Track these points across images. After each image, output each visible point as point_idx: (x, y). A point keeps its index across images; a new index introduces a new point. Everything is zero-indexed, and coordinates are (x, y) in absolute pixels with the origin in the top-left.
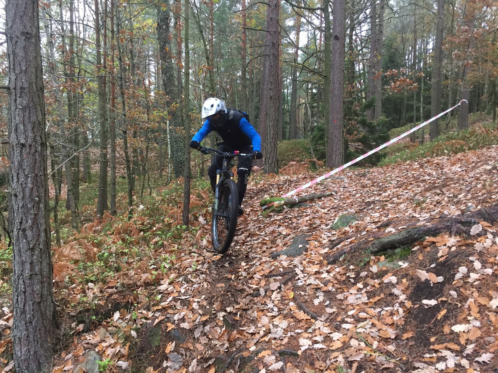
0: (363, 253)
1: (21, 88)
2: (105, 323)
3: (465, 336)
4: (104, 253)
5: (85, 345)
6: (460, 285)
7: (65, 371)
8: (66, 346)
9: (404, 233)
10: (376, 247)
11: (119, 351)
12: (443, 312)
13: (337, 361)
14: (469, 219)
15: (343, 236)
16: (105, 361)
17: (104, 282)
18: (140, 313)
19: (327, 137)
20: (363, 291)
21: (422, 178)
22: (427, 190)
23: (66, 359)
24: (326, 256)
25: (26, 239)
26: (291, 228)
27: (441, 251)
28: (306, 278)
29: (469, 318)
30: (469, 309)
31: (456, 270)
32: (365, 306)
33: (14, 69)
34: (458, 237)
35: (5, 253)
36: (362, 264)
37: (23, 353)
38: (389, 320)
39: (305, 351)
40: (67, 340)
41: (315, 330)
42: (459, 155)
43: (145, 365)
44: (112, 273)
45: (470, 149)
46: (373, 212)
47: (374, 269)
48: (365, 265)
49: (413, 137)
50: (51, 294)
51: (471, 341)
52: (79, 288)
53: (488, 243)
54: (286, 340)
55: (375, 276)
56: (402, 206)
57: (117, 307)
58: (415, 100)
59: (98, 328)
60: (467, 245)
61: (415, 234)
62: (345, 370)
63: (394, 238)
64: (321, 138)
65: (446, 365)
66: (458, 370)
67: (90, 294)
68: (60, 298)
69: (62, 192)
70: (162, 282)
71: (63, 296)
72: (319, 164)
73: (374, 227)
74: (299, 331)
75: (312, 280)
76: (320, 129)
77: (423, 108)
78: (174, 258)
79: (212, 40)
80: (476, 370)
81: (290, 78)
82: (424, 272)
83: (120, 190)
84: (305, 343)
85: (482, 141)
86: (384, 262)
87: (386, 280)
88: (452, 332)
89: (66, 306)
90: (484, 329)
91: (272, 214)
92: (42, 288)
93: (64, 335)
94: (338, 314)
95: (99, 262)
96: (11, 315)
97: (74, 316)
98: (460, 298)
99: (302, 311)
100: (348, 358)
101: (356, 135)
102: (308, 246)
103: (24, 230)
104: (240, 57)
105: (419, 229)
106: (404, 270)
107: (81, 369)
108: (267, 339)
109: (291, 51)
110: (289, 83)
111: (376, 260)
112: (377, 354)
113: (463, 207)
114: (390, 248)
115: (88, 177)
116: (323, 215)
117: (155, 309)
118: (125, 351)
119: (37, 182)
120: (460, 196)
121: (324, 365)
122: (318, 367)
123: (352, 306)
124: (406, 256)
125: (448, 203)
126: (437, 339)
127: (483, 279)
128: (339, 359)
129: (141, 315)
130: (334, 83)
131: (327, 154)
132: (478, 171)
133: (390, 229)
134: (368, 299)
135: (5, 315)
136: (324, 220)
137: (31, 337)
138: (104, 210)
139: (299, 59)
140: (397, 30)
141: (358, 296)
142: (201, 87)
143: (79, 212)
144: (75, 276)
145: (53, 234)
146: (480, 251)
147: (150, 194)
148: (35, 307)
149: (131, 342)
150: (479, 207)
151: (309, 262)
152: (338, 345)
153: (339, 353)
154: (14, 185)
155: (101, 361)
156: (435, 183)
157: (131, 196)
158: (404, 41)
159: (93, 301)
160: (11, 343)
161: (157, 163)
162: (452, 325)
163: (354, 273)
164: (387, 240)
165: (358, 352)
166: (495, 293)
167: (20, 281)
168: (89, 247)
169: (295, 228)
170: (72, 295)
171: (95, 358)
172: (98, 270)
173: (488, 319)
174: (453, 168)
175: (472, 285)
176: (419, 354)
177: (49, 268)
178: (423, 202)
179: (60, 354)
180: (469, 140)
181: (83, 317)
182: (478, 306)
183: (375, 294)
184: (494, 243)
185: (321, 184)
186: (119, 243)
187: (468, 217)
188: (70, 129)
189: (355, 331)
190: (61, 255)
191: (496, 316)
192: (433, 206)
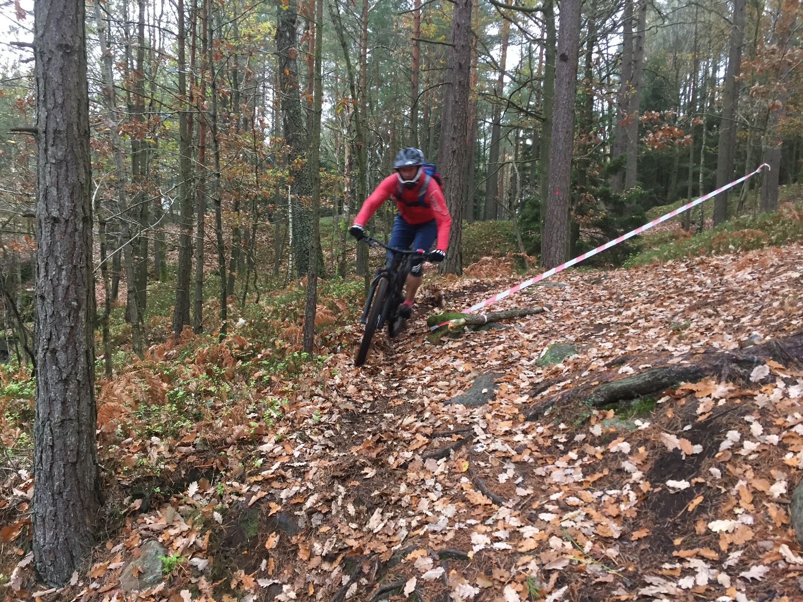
0: (580, 404)
1: (55, 131)
2: (175, 499)
3: (729, 539)
4: (177, 392)
5: (143, 532)
6: (727, 459)
7: (111, 570)
8: (114, 532)
9: (646, 376)
10: (602, 396)
11: (195, 543)
12: (698, 500)
13: (527, 569)
14: (750, 357)
15: (553, 377)
16: (173, 557)
17: (176, 436)
18: (229, 485)
19: (544, 219)
20: (577, 464)
21: (688, 289)
22: (693, 308)
23: (112, 551)
24: (524, 407)
25: (56, 365)
26: (473, 362)
27: (702, 406)
28: (489, 441)
29: (737, 511)
30: (738, 497)
31: (722, 436)
32: (579, 487)
33: (45, 101)
34: (731, 383)
35: (26, 387)
36: (578, 422)
37: (47, 539)
38: (613, 510)
39: (479, 553)
40: (115, 523)
41: (497, 521)
42: (751, 254)
43: (233, 565)
44: (188, 422)
45: (771, 244)
46: (604, 340)
47: (597, 430)
48: (583, 423)
49: (686, 220)
50: (93, 451)
51: (737, 545)
52: (137, 444)
53: (776, 394)
54: (451, 535)
55: (597, 441)
56: (651, 333)
57: (194, 475)
58: (691, 161)
59: (163, 507)
60: (744, 397)
61: (663, 378)
62: (538, 583)
63: (629, 382)
64: (536, 219)
65: (695, 582)
66: (713, 589)
67: (154, 454)
68: (107, 458)
69: (119, 294)
70: (265, 439)
71: (112, 456)
72: (529, 262)
73: (603, 364)
74: (473, 522)
75: (498, 445)
76: (535, 205)
77: (705, 175)
78: (285, 402)
79: (365, 56)
80: (739, 590)
81: (490, 120)
82: (673, 438)
83: (210, 294)
84: (479, 540)
85: (792, 232)
86: (613, 420)
87: (613, 447)
88: (709, 532)
89: (116, 470)
90: (758, 529)
91: (445, 339)
92: (79, 441)
93: (111, 514)
94: (534, 498)
95: (169, 405)
96: (30, 481)
97: (127, 487)
98: (725, 480)
99: (479, 492)
100: (544, 565)
101: (592, 216)
102: (496, 391)
103: (54, 352)
104: (408, 84)
105: (669, 370)
106: (642, 433)
107: (135, 568)
108: (421, 532)
109: (495, 76)
110: (488, 128)
111: (601, 417)
112: (589, 561)
113: (744, 337)
114: (624, 398)
115: (161, 271)
116: (526, 343)
117: (252, 481)
118: (203, 543)
119: (76, 278)
120: (743, 320)
121: (506, 575)
122: (498, 578)
123: (558, 486)
124: (648, 411)
125: (723, 330)
126: (684, 541)
127: (764, 450)
128: (530, 567)
129: (230, 489)
130: (558, 131)
131: (543, 246)
132: (778, 280)
133: (626, 368)
134: (584, 477)
135: (22, 481)
136: (525, 351)
137: (60, 514)
138: (183, 324)
139: (506, 90)
140: (667, 45)
141: (569, 471)
142: (345, 132)
143: (146, 326)
144: (130, 425)
145: (100, 359)
146: (763, 408)
147: (257, 302)
148: (67, 470)
149: (214, 530)
150: (768, 338)
151: (496, 416)
152: (531, 544)
153: (531, 557)
154: (41, 281)
155: (166, 556)
156: (708, 297)
157: (224, 304)
158: (677, 64)
159: (157, 464)
160: (30, 524)
161: (271, 252)
162: (709, 520)
163: (564, 435)
164: (619, 385)
165: (560, 557)
166: (780, 472)
167: (46, 430)
168: (155, 381)
169: (479, 363)
170: (125, 453)
171: (157, 552)
172: (167, 416)
173: (766, 513)
174: (740, 274)
175: (745, 460)
176: (655, 563)
177: (91, 411)
178: (685, 327)
179: (104, 544)
180: (772, 230)
181: (140, 489)
182: (753, 493)
183: (594, 470)
184: (786, 395)
185: (528, 294)
186: (201, 376)
187: (748, 353)
188: (133, 194)
189: (558, 525)
190: (110, 392)
191: (778, 509)
192: (698, 334)
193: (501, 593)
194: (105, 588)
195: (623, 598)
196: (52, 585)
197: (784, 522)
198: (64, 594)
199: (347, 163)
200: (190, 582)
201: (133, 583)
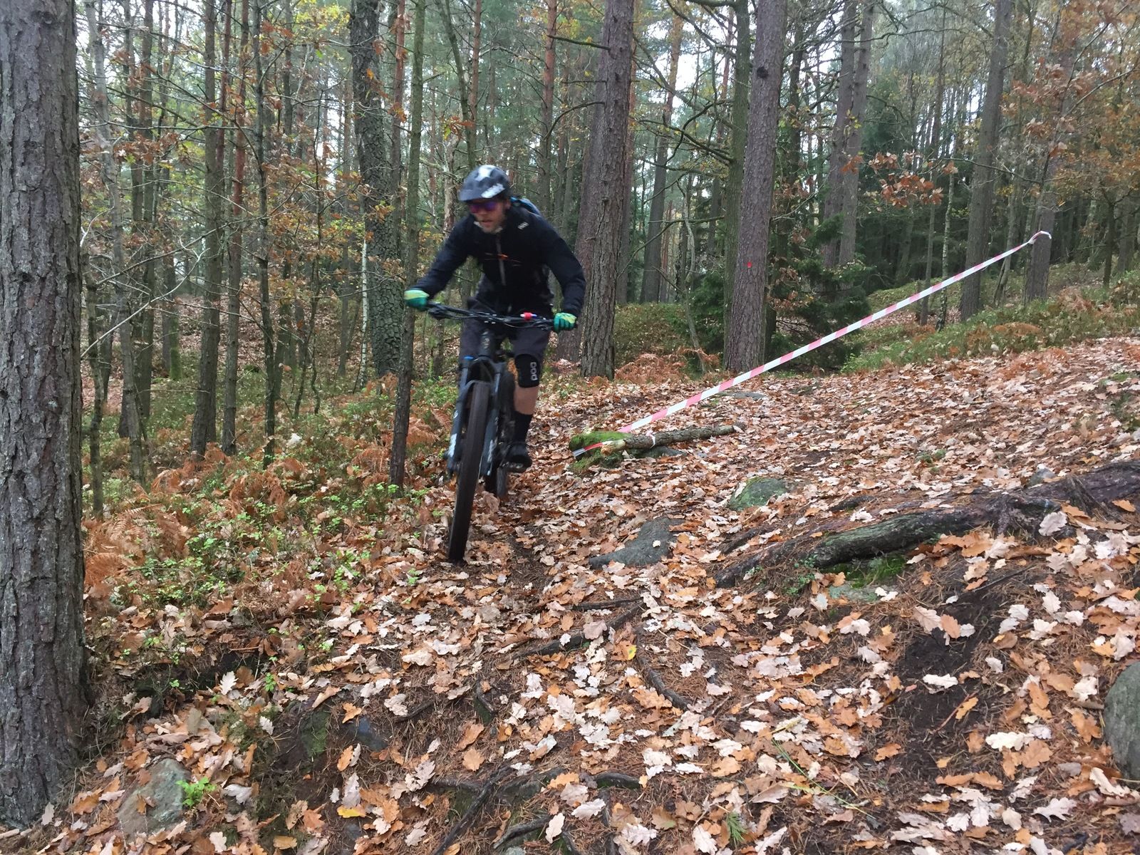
0: (797, 565)
1: (27, 143)
2: (201, 698)
3: (1016, 759)
4: (204, 540)
5: (153, 746)
6: (1010, 645)
7: (104, 802)
8: (109, 746)
9: (892, 525)
10: (828, 553)
11: (231, 763)
12: (970, 704)
13: (727, 802)
14: (1039, 499)
15: (754, 524)
16: (198, 784)
17: (203, 604)
18: (283, 678)
19: (729, 302)
20: (793, 651)
21: (938, 404)
22: (947, 431)
23: (106, 775)
24: (714, 568)
25: (24, 495)
26: (637, 502)
27: (971, 569)
28: (665, 617)
29: (1027, 719)
30: (1028, 699)
31: (1002, 612)
32: (796, 683)
33: (12, 97)
34: (1012, 537)
36: (794, 590)
37: (7, 757)
38: (847, 717)
39: (655, 778)
40: (111, 732)
41: (680, 732)
42: (1023, 357)
43: (289, 795)
44: (221, 584)
45: (1048, 343)
46: (825, 474)
47: (821, 602)
48: (800, 591)
49: (922, 311)
50: (77, 625)
51: (1028, 769)
52: (143, 615)
53: (1078, 553)
54: (613, 753)
55: (821, 618)
56: (890, 464)
57: (229, 662)
58: (932, 228)
59: (183, 709)
60: (1031, 557)
61: (916, 528)
62: (743, 823)
63: (867, 533)
64: (716, 301)
65: (970, 821)
66: (996, 832)
67: (169, 630)
68: (98, 636)
69: (110, 396)
70: (336, 611)
71: (105, 633)
72: (707, 362)
73: (826, 507)
74: (645, 733)
75: (679, 622)
76: (715, 283)
77: (949, 247)
78: (366, 556)
79: (477, 61)
80: (1035, 834)
81: (652, 160)
82: (932, 613)
83: (245, 399)
84: (656, 760)
85: (1077, 328)
86: (843, 588)
87: (845, 627)
88: (987, 749)
89: (111, 654)
90: (1058, 745)
91: (595, 469)
92: (58, 610)
93: (105, 720)
94: (733, 699)
95: (192, 559)
97: (129, 679)
98: (1009, 675)
99: (653, 689)
100: (751, 796)
101: (795, 300)
102: (673, 545)
103: (21, 475)
104: (538, 104)
105: (925, 516)
106: (886, 607)
107: (141, 799)
109: (657, 98)
110: (649, 172)
111: (826, 583)
112: (817, 791)
113: (1026, 473)
114: (859, 557)
115: (172, 364)
116: (712, 477)
117: (318, 671)
118: (244, 763)
119: (56, 366)
120: (1020, 448)
121: (696, 810)
122: (684, 815)
123: (767, 682)
124: (894, 576)
125: (993, 462)
126: (952, 762)
127: (1063, 633)
128: (731, 799)
129: (284, 684)
130: (752, 178)
131: (728, 339)
132: (1064, 393)
133: (860, 514)
134: (804, 668)
136: (712, 488)
137: (28, 720)
138: (206, 440)
139: (675, 119)
140: (900, 64)
141: (781, 660)
142: (446, 169)
143: (149, 442)
144: (134, 587)
145: (87, 490)
146: (1059, 573)
147: (316, 411)
148: (39, 653)
149: (260, 744)
150: (1062, 474)
151: (674, 580)
152: (731, 766)
153: (732, 785)
155: (189, 782)
156: (966, 416)
157: (271, 413)
158: (914, 91)
159: (174, 646)
161: (335, 341)
162: (987, 733)
163: (774, 608)
164: (853, 538)
165: (774, 785)
166: (1088, 665)
167: (7, 592)
168: (171, 523)
169: (645, 503)
170: (125, 629)
171: (174, 778)
172: (190, 575)
173: (1069, 723)
174: (1009, 384)
175: (1037, 647)
176: (911, 794)
177: (76, 566)
178: (938, 457)
179: (95, 763)
180: (1049, 324)
181: (149, 681)
182: (1048, 694)
183: (818, 658)
184: (1092, 555)
185: (710, 407)
186: (239, 516)
187: (1036, 495)
188: (134, 248)
189: (769, 737)
190: (103, 539)
191: (1086, 717)
192: (958, 467)
193: (688, 837)
194: (96, 828)
195: (870, 845)
196: (13, 824)
197: (1096, 736)
198: (33, 837)
199: (447, 215)
200: (225, 820)
201: (138, 822)
